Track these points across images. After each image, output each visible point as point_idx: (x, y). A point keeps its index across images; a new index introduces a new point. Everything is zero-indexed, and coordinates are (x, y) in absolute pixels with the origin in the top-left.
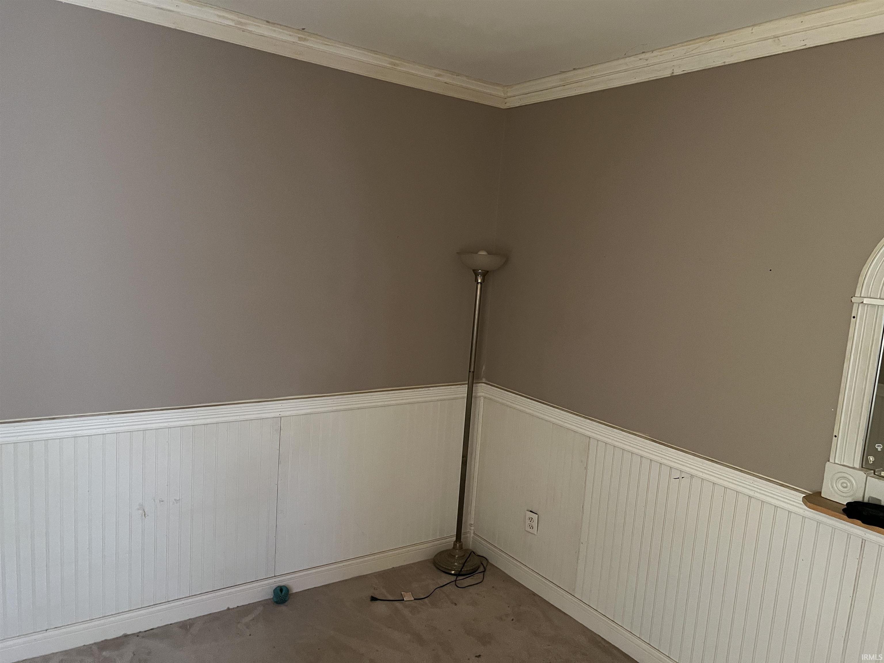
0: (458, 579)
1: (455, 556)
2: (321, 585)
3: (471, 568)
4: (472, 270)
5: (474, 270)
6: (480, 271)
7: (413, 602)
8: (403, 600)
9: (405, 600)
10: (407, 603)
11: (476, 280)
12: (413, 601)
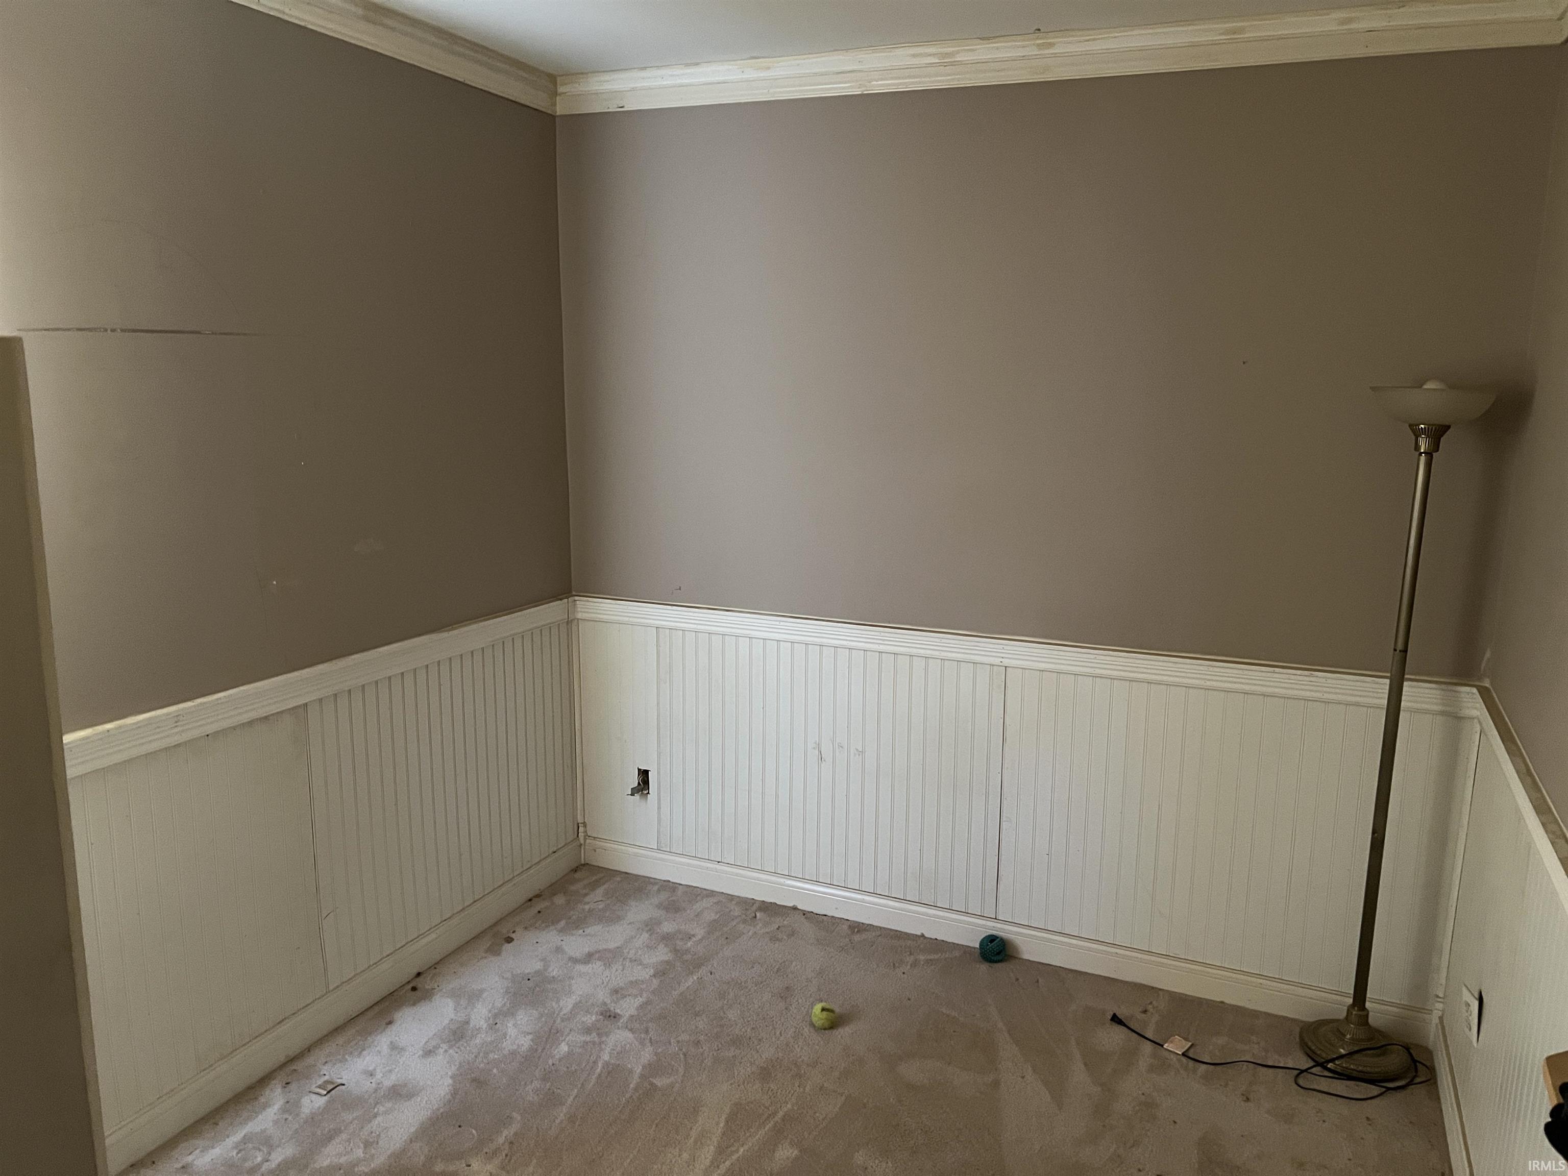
0: (1314, 1070)
1: (1345, 1036)
2: (1073, 968)
3: (1360, 1068)
4: (1407, 426)
5: (1410, 426)
6: (1423, 426)
7: (1177, 1059)
8: (1162, 1046)
9: (1165, 1047)
10: (1166, 1054)
11: (1417, 447)
12: (1179, 1056)
